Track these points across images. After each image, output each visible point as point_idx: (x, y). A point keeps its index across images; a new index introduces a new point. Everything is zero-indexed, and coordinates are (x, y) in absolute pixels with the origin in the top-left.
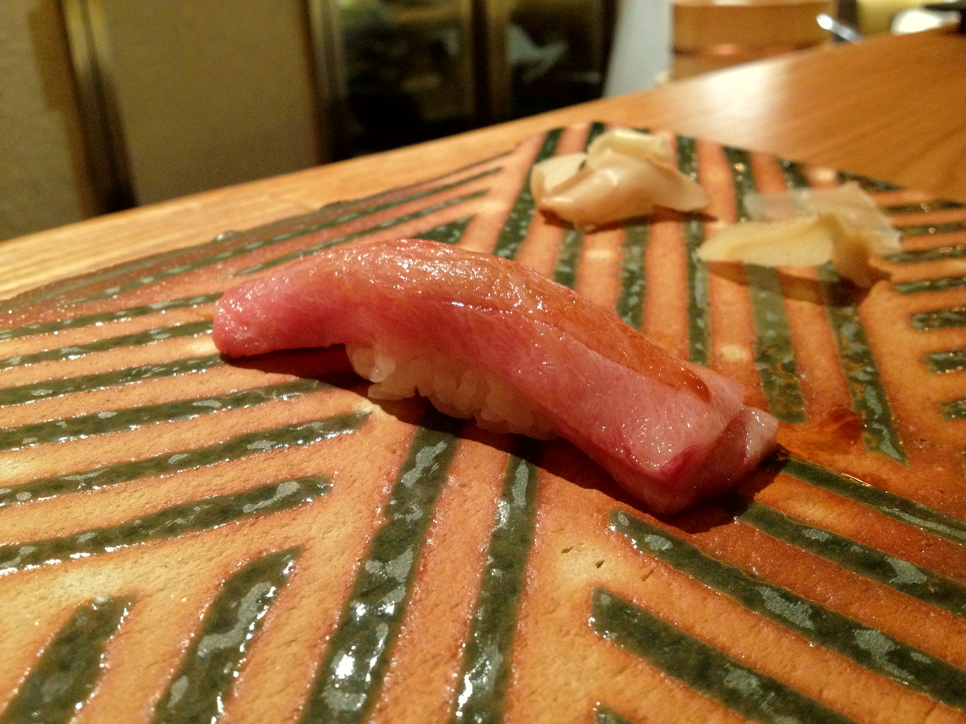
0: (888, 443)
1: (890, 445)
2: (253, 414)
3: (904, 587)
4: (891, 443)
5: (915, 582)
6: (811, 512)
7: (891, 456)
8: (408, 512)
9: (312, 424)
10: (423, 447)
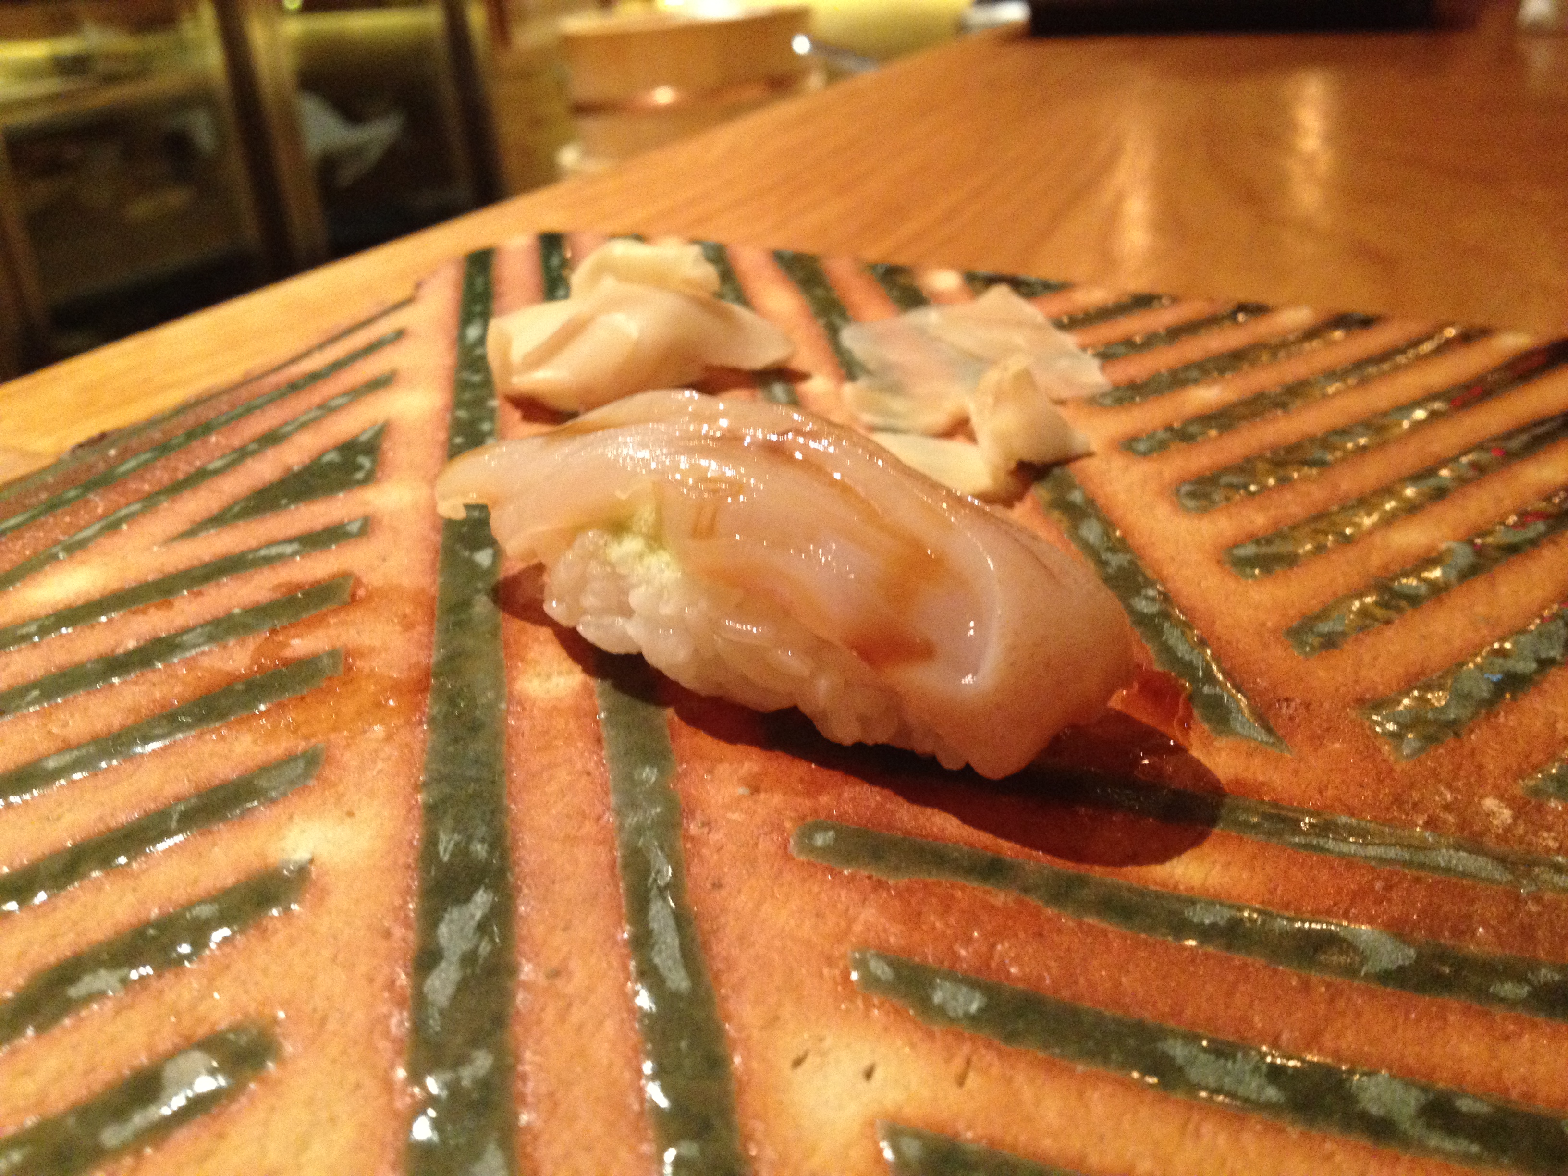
0: (1241, 717)
1: (1245, 719)
2: (59, 915)
3: (1386, 977)
5: (1400, 962)
7: (1256, 740)
8: (461, 1060)
9: (194, 912)
10: (445, 910)
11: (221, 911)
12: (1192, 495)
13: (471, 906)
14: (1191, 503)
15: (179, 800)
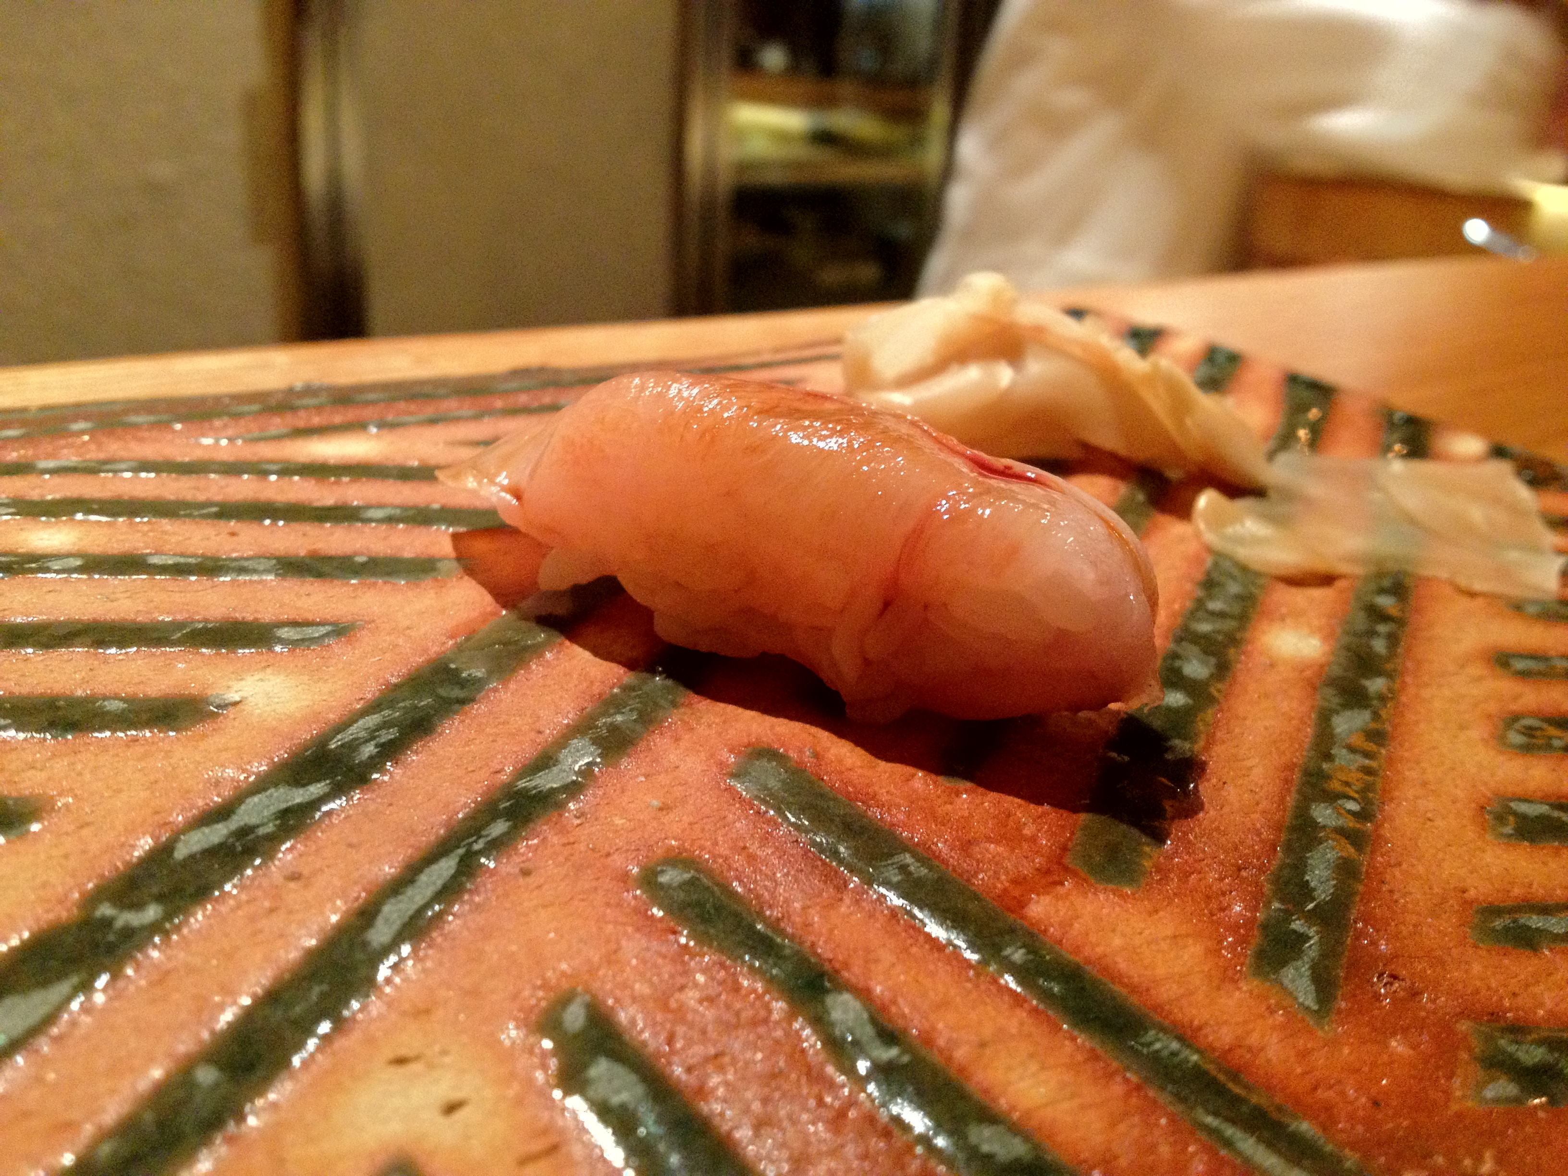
0: (1305, 970)
1: (1308, 973)
4: (1314, 968)
6: (1022, 1085)
7: (1296, 999)
8: (138, 906)
9: (106, 703)
10: (276, 785)
11: (124, 710)
12: (1529, 732)
13: (301, 791)
14: (1516, 738)
15: (206, 621)
